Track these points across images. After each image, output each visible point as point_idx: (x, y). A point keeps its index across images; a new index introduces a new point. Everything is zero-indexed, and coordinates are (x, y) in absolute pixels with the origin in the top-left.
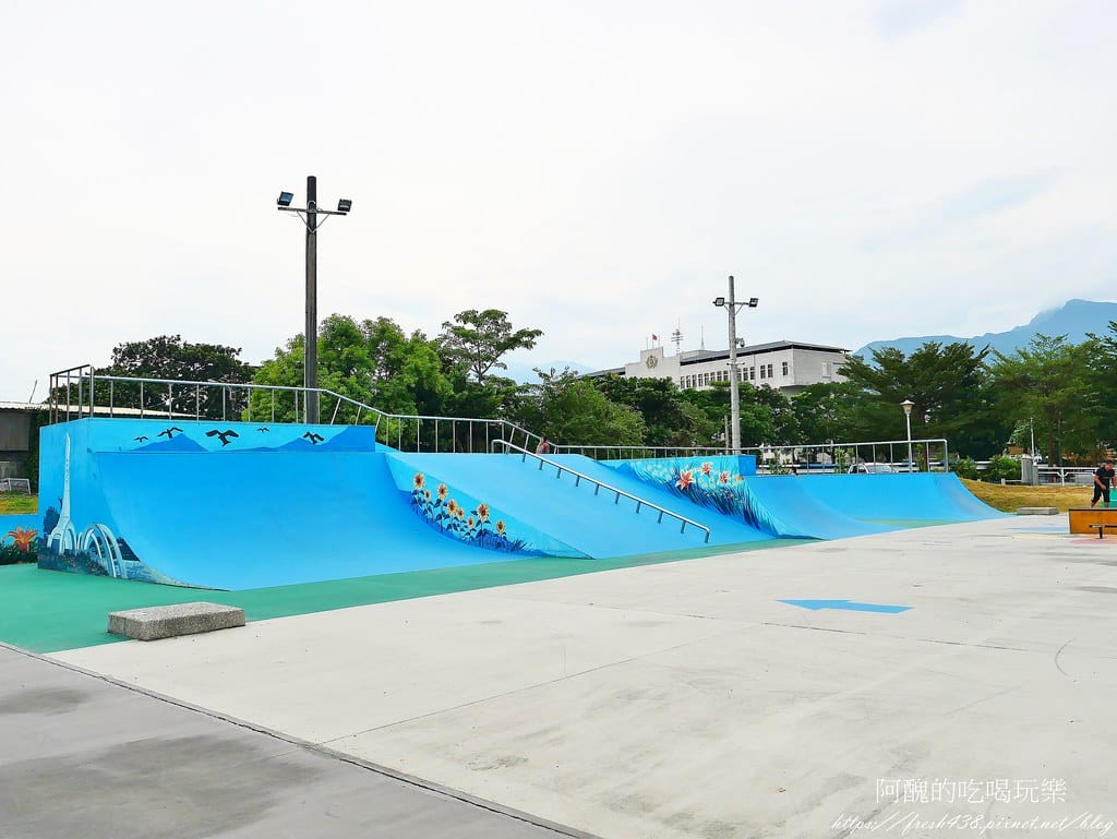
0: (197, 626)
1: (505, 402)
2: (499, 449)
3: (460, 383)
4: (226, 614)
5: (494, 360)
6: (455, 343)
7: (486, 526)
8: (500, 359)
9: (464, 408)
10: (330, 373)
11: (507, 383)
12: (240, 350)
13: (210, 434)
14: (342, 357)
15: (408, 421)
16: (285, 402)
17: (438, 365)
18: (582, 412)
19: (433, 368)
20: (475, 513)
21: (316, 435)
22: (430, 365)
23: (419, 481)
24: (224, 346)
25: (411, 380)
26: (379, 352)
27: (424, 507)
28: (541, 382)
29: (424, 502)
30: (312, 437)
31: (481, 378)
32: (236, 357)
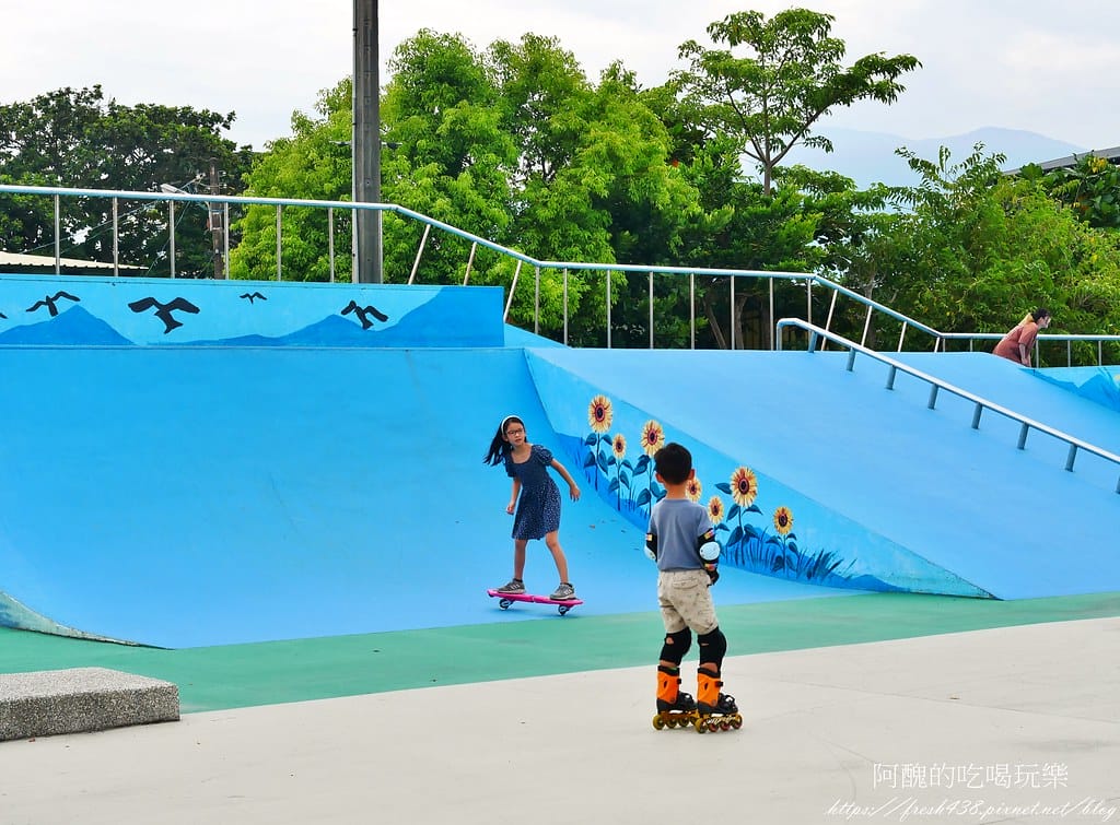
0: (77, 717)
1: (826, 230)
2: (795, 340)
3: (718, 188)
4: (139, 694)
5: (801, 130)
6: (707, 90)
7: (749, 519)
8: (815, 129)
9: (724, 246)
10: (414, 165)
11: (834, 184)
12: (231, 116)
13: (139, 306)
14: (443, 129)
15: (594, 278)
16: (313, 234)
17: (663, 144)
18: (1014, 252)
19: (649, 153)
20: (725, 488)
21: (371, 309)
22: (642, 144)
23: (599, 413)
24: (198, 110)
25: (598, 180)
26: (526, 116)
27: (612, 473)
28: (914, 180)
29: (613, 461)
30: (361, 313)
31: (771, 170)
32: (224, 135)
